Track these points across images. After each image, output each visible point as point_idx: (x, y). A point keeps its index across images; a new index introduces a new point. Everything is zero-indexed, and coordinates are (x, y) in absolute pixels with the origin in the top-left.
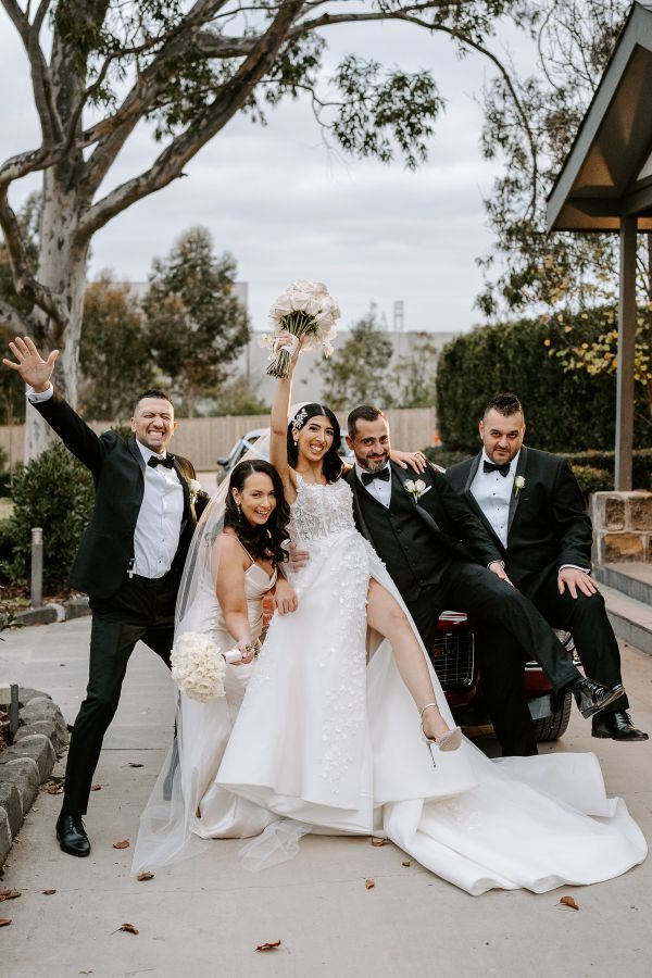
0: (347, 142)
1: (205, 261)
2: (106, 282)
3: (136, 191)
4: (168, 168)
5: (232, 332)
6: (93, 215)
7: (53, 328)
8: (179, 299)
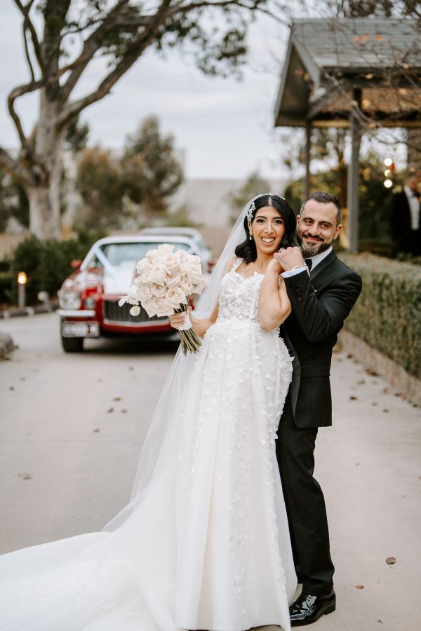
2: (96, 149)
5: (173, 178)
6: (64, 115)
7: (43, 176)
8: (139, 158)
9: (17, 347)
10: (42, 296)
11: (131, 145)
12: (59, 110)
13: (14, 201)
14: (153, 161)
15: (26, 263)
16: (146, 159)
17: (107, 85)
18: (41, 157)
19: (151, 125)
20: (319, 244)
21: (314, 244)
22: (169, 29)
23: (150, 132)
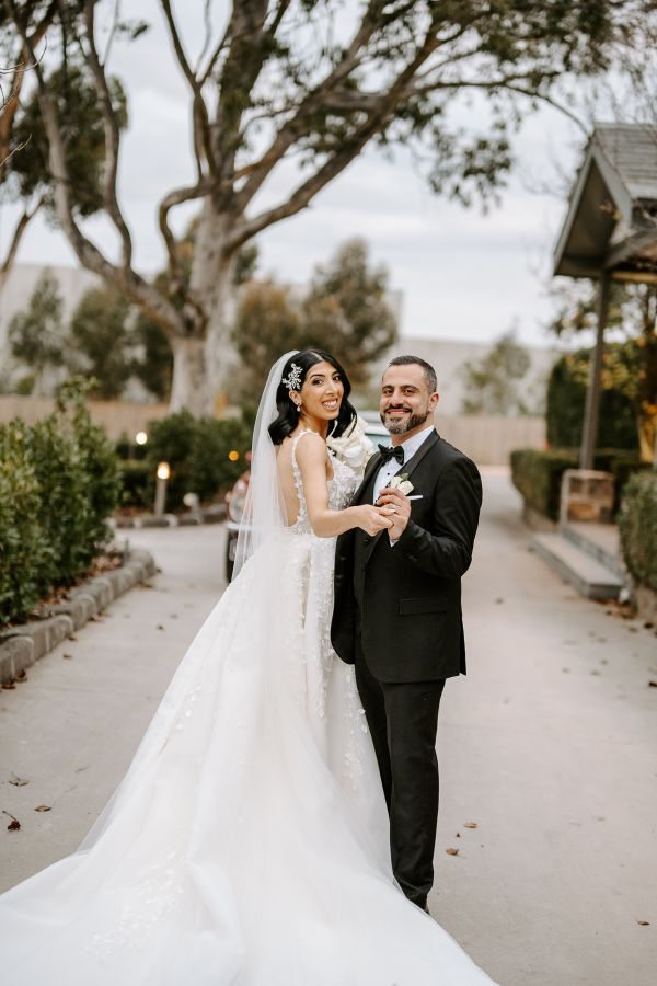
0: (437, 189)
1: (362, 269)
2: (269, 283)
3: (272, 218)
4: (300, 200)
5: (381, 336)
6: (236, 234)
7: (198, 322)
8: (332, 301)
9: (159, 571)
10: (190, 499)
11: (321, 281)
12: (230, 226)
13: (139, 353)
14: (353, 307)
15: (170, 450)
16: (343, 304)
17: (305, 195)
18: (198, 293)
19: (354, 252)
20: (406, 418)
21: (399, 419)
22: (401, 114)
23: (352, 263)
